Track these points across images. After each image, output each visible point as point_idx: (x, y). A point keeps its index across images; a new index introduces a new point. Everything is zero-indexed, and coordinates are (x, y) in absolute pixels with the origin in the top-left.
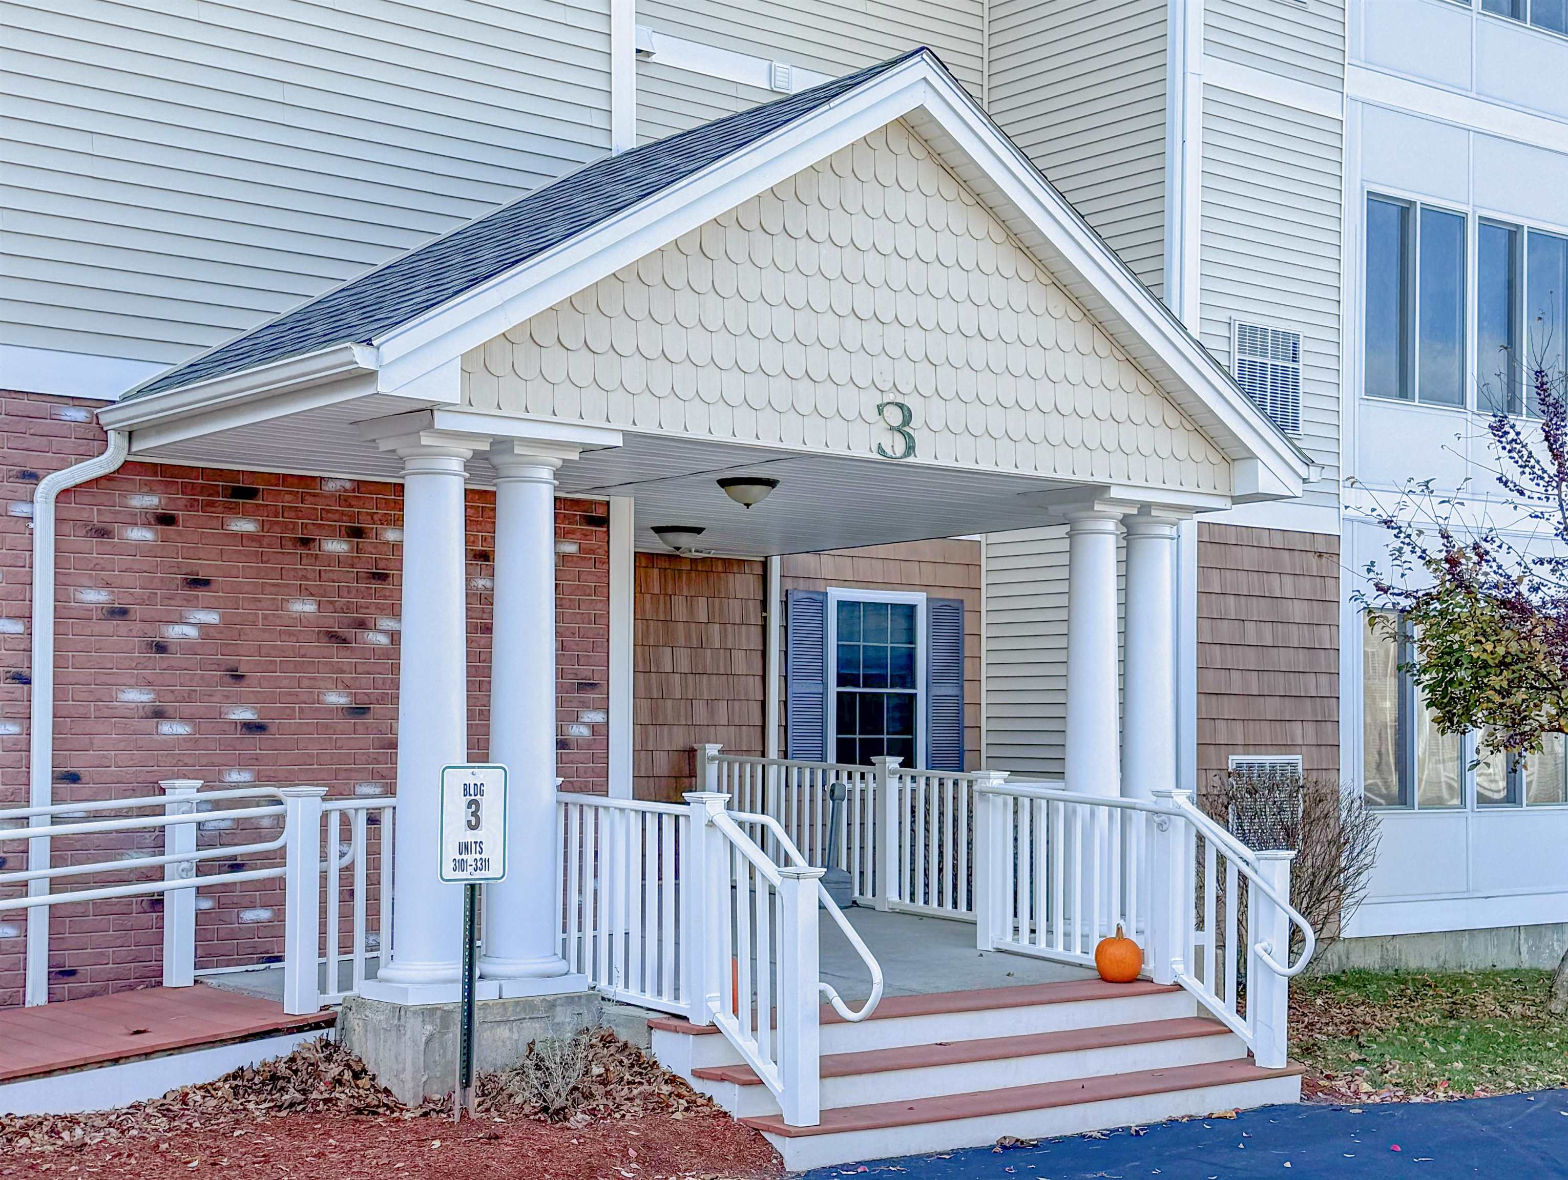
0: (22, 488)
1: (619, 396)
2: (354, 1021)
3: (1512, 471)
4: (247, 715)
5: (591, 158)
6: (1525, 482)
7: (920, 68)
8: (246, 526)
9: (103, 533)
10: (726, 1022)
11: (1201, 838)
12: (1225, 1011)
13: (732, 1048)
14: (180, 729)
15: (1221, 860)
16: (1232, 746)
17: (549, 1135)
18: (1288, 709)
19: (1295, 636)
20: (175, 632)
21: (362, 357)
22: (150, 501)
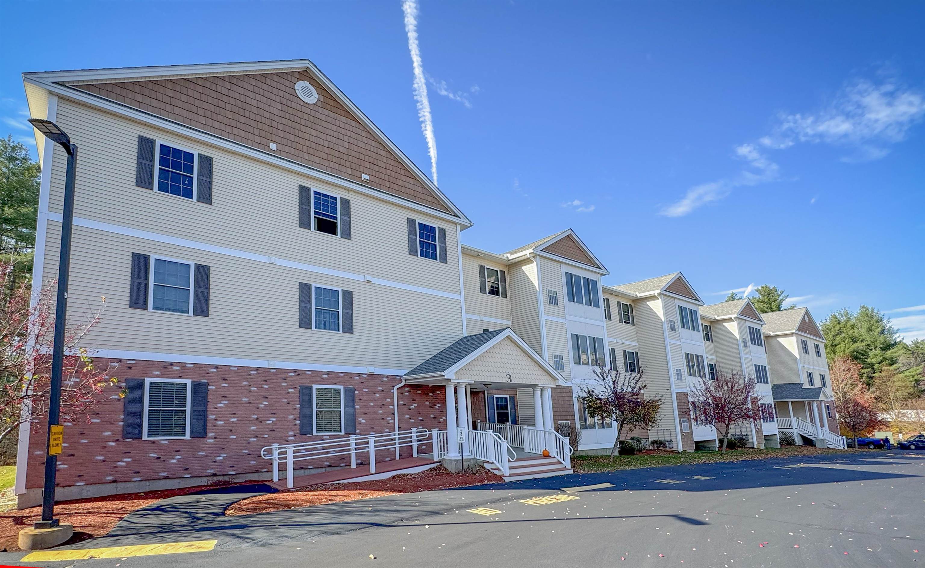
0: (392, 388)
1: (473, 376)
2: (444, 462)
3: (597, 378)
4: (421, 419)
5: (461, 338)
6: (598, 379)
7: (509, 330)
8: (420, 392)
9: (402, 394)
10: (495, 462)
11: (556, 436)
12: (562, 461)
13: (496, 465)
14: (413, 421)
15: (559, 439)
16: (559, 420)
17: (474, 477)
18: (567, 414)
19: (567, 402)
20: (412, 407)
21: (443, 374)
22: (407, 389)
